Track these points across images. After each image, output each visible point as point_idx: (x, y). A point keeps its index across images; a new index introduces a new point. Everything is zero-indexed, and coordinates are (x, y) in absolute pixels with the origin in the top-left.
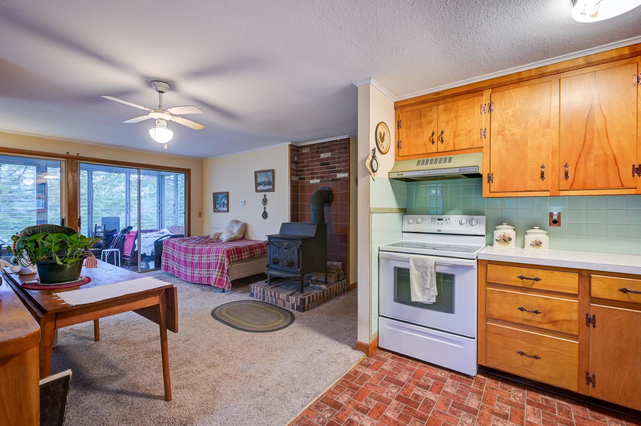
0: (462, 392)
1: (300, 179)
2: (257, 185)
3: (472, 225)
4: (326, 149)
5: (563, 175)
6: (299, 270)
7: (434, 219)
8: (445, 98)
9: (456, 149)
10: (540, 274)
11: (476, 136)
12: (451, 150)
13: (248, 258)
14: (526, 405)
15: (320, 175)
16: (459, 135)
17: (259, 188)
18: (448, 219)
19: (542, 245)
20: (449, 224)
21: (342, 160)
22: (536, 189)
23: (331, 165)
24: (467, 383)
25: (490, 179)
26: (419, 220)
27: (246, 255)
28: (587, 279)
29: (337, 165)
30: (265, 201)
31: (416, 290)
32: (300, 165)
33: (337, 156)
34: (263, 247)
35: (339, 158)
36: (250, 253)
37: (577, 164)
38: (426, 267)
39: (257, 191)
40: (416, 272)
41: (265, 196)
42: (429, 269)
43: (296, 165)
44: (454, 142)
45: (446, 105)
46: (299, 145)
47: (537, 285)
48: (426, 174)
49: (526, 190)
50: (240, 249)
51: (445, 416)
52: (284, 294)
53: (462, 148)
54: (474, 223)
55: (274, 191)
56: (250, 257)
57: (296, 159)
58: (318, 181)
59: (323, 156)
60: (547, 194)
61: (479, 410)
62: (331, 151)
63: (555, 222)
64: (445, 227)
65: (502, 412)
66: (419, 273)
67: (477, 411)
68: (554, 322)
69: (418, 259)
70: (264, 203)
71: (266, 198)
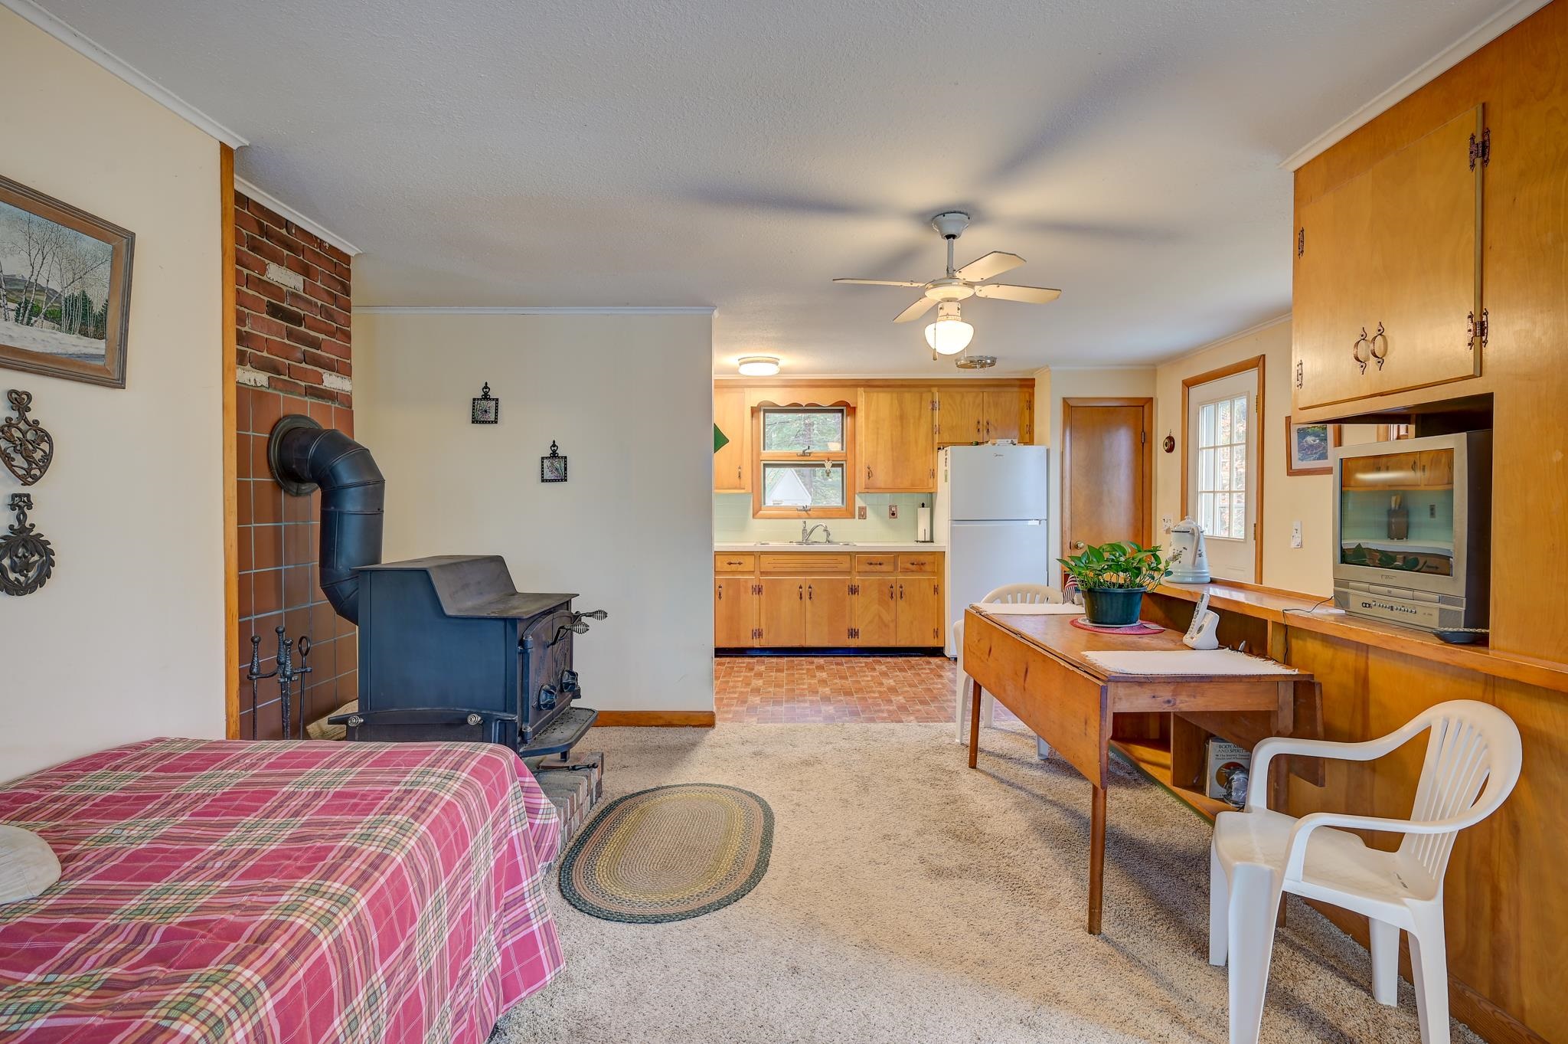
4: (286, 252)
15: (265, 354)
21: (335, 325)
23: (302, 329)
29: (320, 336)
30: (28, 445)
33: (320, 303)
41: (20, 401)
55: (117, 381)
58: (262, 379)
59: (277, 274)
62: (305, 271)
70: (19, 461)
71: (36, 422)
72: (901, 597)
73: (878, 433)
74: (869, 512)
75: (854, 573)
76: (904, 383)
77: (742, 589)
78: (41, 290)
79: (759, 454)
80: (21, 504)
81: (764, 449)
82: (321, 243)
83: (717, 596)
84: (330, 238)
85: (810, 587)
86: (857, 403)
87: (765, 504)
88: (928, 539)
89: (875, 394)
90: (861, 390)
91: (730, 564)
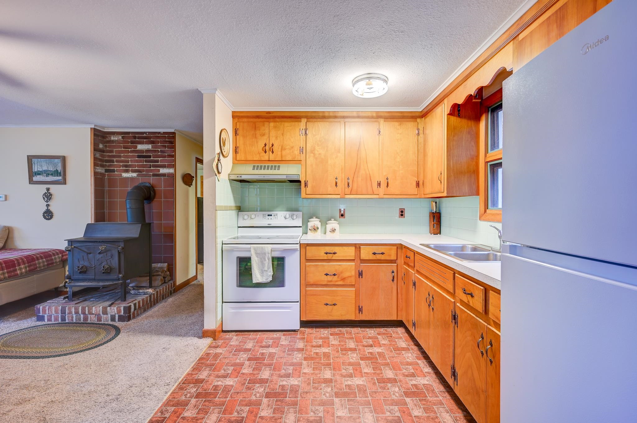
0: (292, 341)
1: (107, 171)
2: (32, 174)
3: (293, 219)
4: (145, 140)
5: (346, 185)
6: (121, 275)
7: (265, 215)
8: (275, 117)
9: (283, 160)
10: (336, 249)
11: (297, 152)
12: (279, 160)
13: (26, 272)
14: (330, 336)
15: (136, 168)
16: (285, 149)
17: (35, 179)
18: (276, 215)
19: (336, 231)
20: (276, 219)
21: (167, 154)
22: (333, 194)
23: (152, 158)
24: (294, 335)
25: (306, 185)
26: (253, 216)
27: (22, 269)
28: (359, 249)
29: (160, 159)
30: (48, 196)
31: (257, 274)
32: (107, 154)
33: (159, 150)
34: (50, 256)
35: (162, 151)
36: (29, 266)
37: (353, 178)
38: (265, 254)
39: (31, 182)
40: (256, 259)
41: (48, 189)
42: (267, 255)
43: (101, 154)
44: (281, 154)
45: (275, 123)
46: (105, 131)
47: (335, 257)
48: (261, 177)
49: (327, 193)
50: (12, 261)
51: (285, 358)
52: (100, 307)
53: (287, 159)
54: (295, 217)
55: (65, 183)
56: (30, 271)
57: (101, 146)
58: (135, 175)
59: (140, 147)
60: (339, 197)
61: (305, 348)
62: (152, 143)
63: (342, 215)
64: (273, 221)
65: (317, 344)
66: (259, 259)
67: (304, 348)
68: (343, 279)
69: (258, 247)
70: (46, 199)
71: (50, 192)
77: (410, 280)
78: (49, 171)
79: (485, 155)
80: (48, 206)
82: (159, 133)
83: (403, 281)
84: (162, 131)
85: (433, 297)
91: (407, 256)
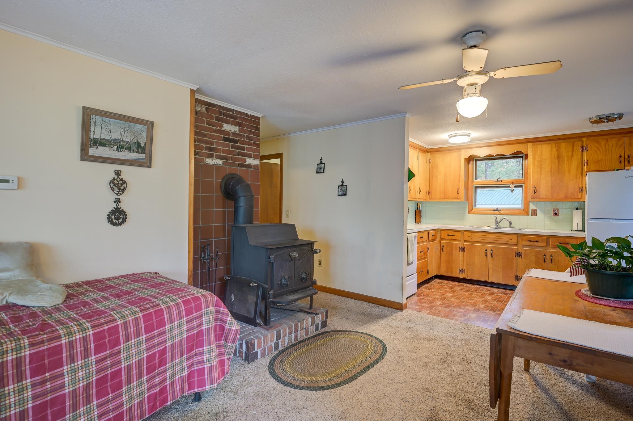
4: (231, 120)
10: (423, 234)
15: (222, 154)
17: (92, 152)
21: (252, 142)
23: (238, 144)
28: (428, 234)
29: (246, 146)
30: (119, 185)
33: (246, 135)
35: (248, 138)
39: (85, 156)
41: (118, 173)
47: (423, 240)
55: (149, 166)
58: (220, 162)
59: (227, 127)
62: (239, 125)
66: (410, 245)
68: (424, 254)
69: (410, 236)
70: (116, 189)
71: (122, 178)
72: (552, 262)
73: (541, 168)
74: (539, 212)
75: (520, 245)
76: (561, 137)
77: (454, 248)
78: (124, 142)
79: (473, 181)
80: (117, 201)
81: (476, 179)
82: (247, 115)
83: (442, 251)
84: (250, 113)
85: (492, 251)
86: (528, 152)
87: (475, 206)
88: (580, 228)
89: (540, 146)
90: (530, 145)
91: (448, 235)
